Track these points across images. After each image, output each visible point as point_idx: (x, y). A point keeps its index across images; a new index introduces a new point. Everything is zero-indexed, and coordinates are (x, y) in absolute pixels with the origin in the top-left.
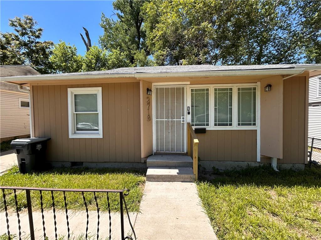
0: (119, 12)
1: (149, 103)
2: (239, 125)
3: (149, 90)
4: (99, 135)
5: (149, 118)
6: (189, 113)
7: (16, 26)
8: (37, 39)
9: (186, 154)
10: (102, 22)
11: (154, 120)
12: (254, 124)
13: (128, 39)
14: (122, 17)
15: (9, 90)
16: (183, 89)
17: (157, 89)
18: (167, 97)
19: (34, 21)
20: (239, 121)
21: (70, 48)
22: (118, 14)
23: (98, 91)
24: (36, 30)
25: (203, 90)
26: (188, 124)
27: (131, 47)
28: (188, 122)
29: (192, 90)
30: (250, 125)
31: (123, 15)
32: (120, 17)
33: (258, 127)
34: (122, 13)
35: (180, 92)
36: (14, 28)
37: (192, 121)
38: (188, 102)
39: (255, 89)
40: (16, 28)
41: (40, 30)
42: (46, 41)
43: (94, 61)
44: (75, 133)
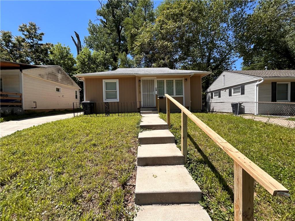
0: (102, 18)
1: (140, 86)
2: (176, 95)
3: (140, 81)
4: (118, 100)
5: (140, 92)
6: (156, 90)
7: (23, 31)
8: (40, 41)
9: (155, 107)
10: (89, 27)
11: (142, 93)
12: (182, 95)
13: (111, 41)
14: (104, 22)
15: (52, 81)
16: (154, 80)
17: (143, 80)
18: (147, 84)
19: (37, 27)
20: (176, 93)
21: (65, 48)
22: (101, 20)
23: (117, 81)
24: (39, 34)
25: (162, 81)
26: (156, 95)
27: (113, 48)
28: (156, 94)
29: (157, 81)
30: (180, 95)
31: (105, 20)
32: (102, 22)
33: (183, 96)
34: (104, 19)
35: (152, 81)
36: (22, 32)
37: (158, 94)
38: (156, 86)
39: (182, 80)
40: (24, 33)
41: (43, 34)
42: (48, 43)
43: (86, 60)
44: (106, 100)
